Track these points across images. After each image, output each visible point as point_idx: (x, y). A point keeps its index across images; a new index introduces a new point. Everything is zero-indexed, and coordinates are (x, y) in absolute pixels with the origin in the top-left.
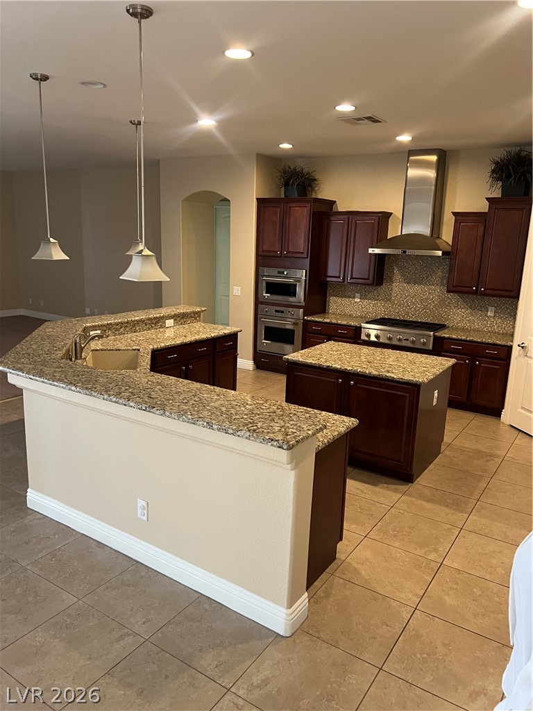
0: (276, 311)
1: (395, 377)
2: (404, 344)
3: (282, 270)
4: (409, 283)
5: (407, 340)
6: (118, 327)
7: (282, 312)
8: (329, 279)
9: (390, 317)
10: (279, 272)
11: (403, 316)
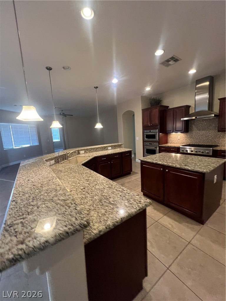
0: (150, 144)
1: (189, 168)
2: (199, 153)
3: (150, 130)
4: (200, 130)
5: (200, 152)
6: (91, 150)
7: (151, 144)
8: (168, 132)
9: (192, 144)
10: (150, 131)
11: (198, 143)
